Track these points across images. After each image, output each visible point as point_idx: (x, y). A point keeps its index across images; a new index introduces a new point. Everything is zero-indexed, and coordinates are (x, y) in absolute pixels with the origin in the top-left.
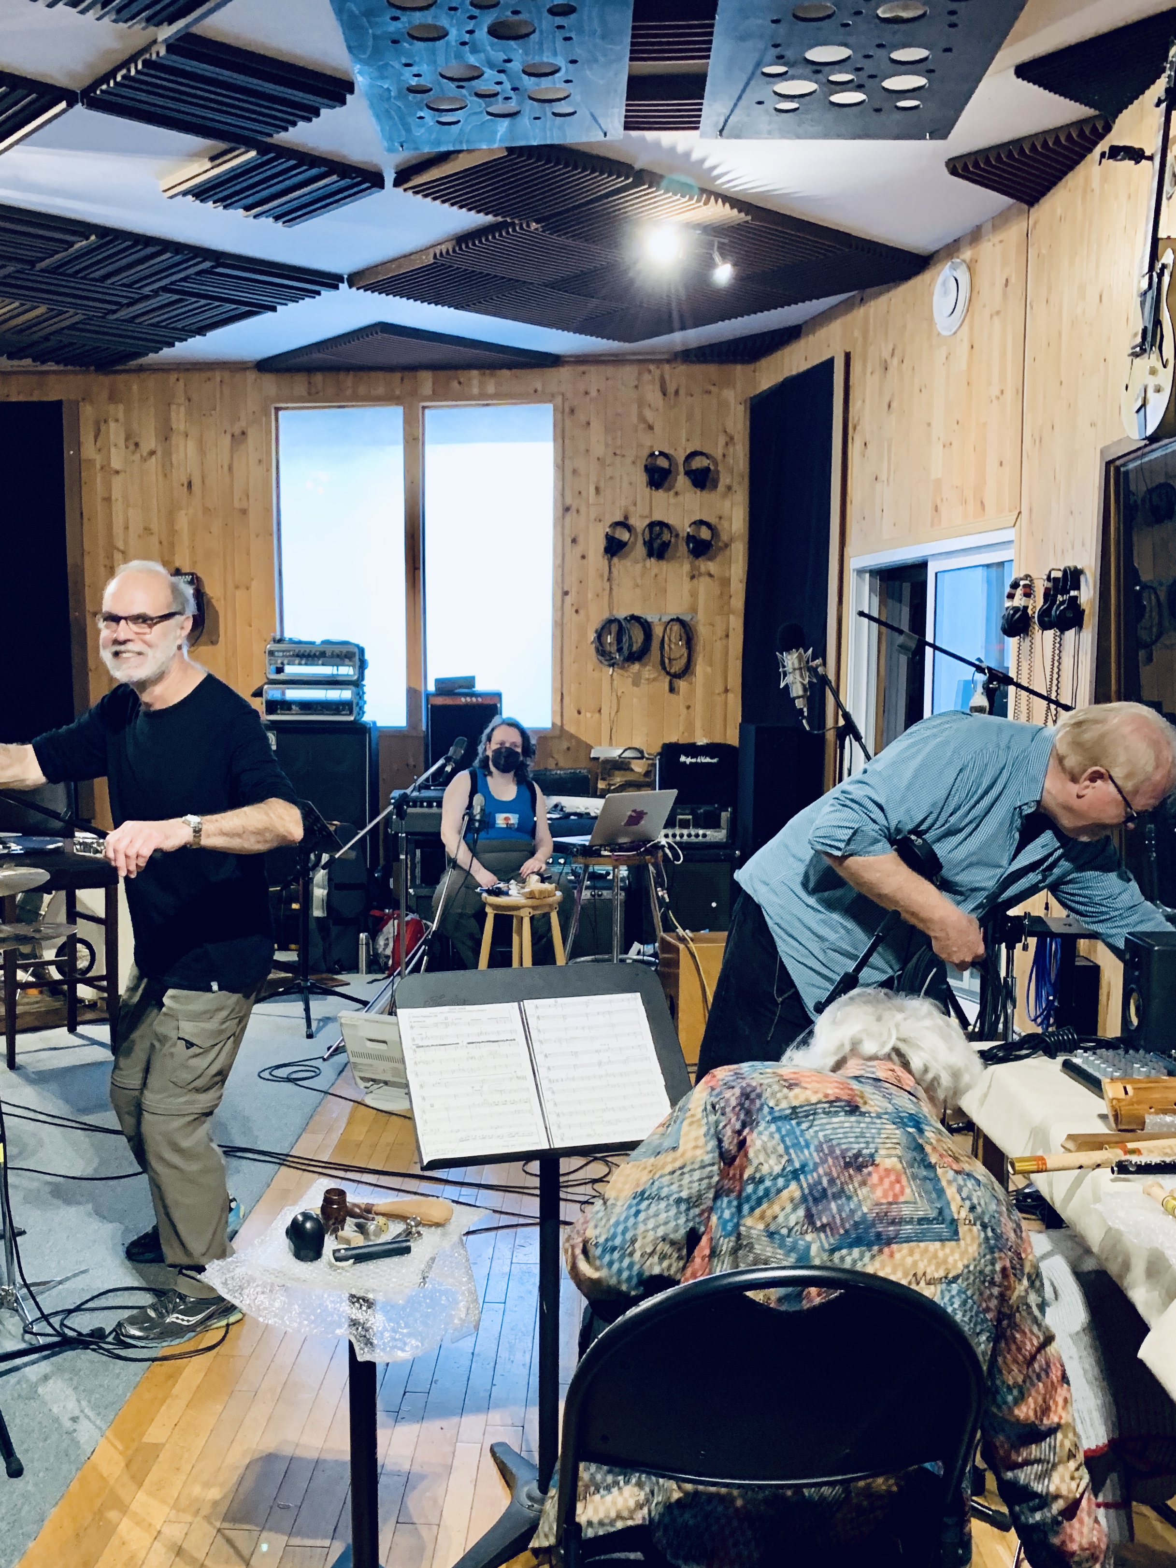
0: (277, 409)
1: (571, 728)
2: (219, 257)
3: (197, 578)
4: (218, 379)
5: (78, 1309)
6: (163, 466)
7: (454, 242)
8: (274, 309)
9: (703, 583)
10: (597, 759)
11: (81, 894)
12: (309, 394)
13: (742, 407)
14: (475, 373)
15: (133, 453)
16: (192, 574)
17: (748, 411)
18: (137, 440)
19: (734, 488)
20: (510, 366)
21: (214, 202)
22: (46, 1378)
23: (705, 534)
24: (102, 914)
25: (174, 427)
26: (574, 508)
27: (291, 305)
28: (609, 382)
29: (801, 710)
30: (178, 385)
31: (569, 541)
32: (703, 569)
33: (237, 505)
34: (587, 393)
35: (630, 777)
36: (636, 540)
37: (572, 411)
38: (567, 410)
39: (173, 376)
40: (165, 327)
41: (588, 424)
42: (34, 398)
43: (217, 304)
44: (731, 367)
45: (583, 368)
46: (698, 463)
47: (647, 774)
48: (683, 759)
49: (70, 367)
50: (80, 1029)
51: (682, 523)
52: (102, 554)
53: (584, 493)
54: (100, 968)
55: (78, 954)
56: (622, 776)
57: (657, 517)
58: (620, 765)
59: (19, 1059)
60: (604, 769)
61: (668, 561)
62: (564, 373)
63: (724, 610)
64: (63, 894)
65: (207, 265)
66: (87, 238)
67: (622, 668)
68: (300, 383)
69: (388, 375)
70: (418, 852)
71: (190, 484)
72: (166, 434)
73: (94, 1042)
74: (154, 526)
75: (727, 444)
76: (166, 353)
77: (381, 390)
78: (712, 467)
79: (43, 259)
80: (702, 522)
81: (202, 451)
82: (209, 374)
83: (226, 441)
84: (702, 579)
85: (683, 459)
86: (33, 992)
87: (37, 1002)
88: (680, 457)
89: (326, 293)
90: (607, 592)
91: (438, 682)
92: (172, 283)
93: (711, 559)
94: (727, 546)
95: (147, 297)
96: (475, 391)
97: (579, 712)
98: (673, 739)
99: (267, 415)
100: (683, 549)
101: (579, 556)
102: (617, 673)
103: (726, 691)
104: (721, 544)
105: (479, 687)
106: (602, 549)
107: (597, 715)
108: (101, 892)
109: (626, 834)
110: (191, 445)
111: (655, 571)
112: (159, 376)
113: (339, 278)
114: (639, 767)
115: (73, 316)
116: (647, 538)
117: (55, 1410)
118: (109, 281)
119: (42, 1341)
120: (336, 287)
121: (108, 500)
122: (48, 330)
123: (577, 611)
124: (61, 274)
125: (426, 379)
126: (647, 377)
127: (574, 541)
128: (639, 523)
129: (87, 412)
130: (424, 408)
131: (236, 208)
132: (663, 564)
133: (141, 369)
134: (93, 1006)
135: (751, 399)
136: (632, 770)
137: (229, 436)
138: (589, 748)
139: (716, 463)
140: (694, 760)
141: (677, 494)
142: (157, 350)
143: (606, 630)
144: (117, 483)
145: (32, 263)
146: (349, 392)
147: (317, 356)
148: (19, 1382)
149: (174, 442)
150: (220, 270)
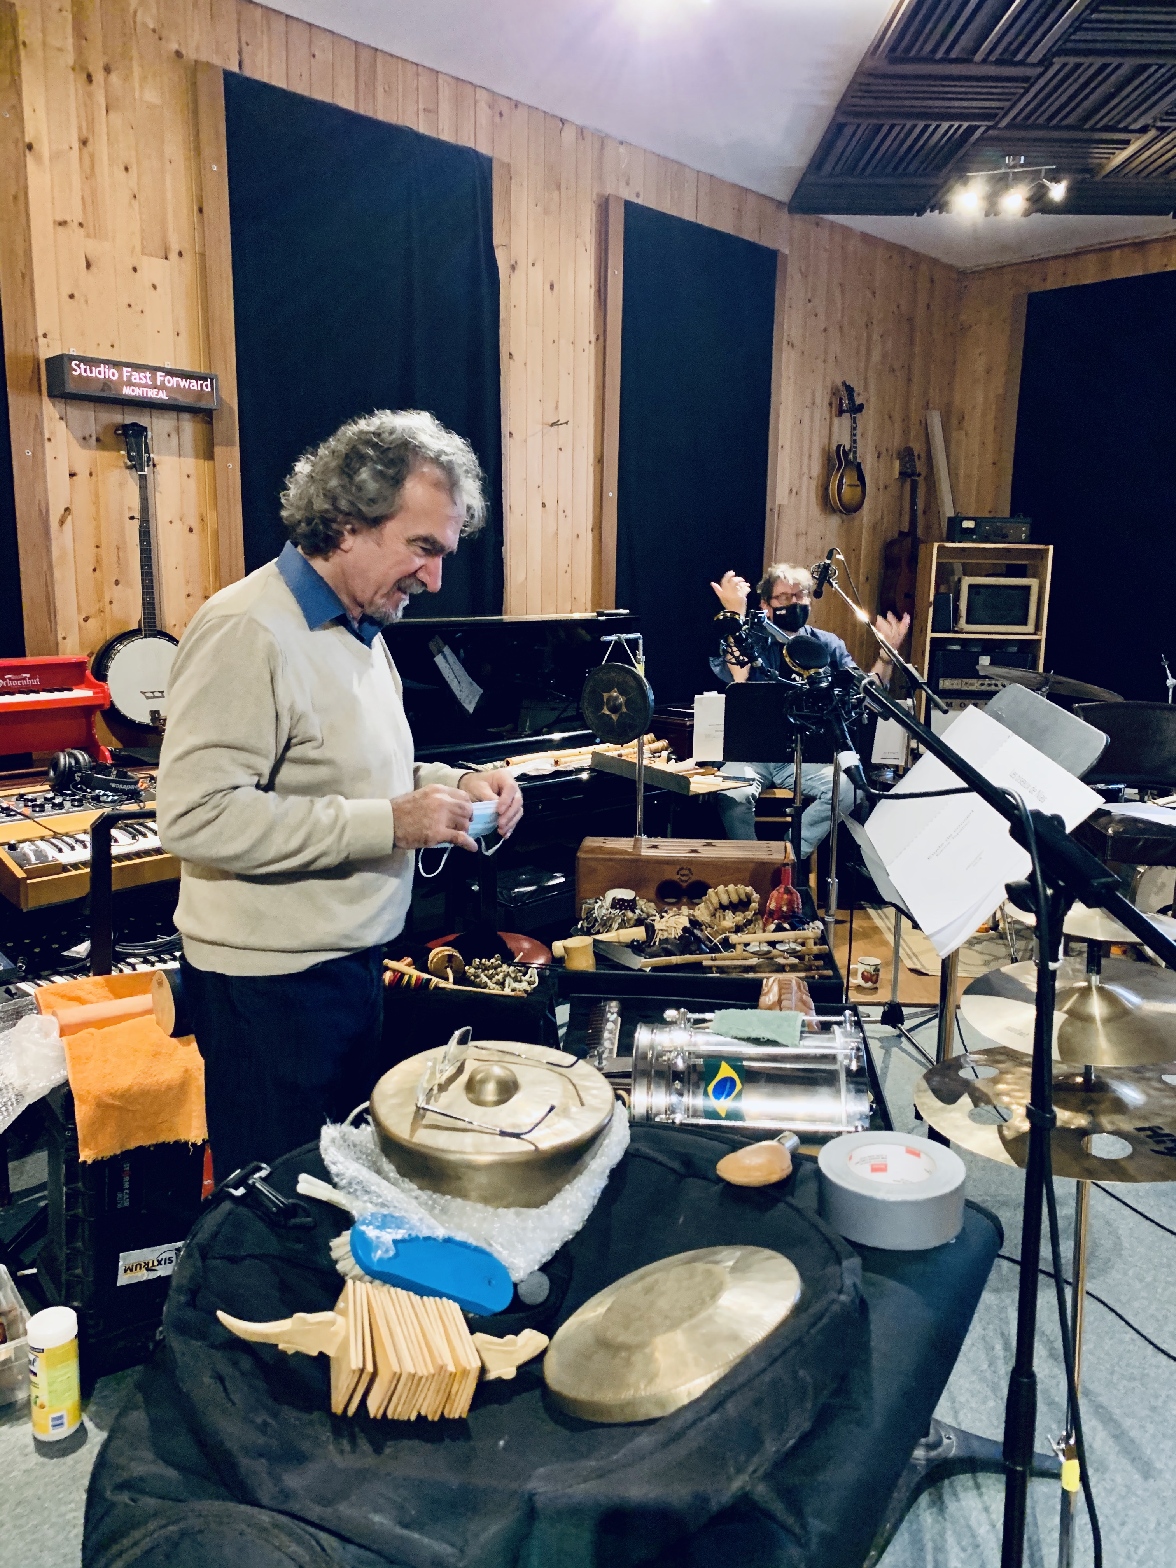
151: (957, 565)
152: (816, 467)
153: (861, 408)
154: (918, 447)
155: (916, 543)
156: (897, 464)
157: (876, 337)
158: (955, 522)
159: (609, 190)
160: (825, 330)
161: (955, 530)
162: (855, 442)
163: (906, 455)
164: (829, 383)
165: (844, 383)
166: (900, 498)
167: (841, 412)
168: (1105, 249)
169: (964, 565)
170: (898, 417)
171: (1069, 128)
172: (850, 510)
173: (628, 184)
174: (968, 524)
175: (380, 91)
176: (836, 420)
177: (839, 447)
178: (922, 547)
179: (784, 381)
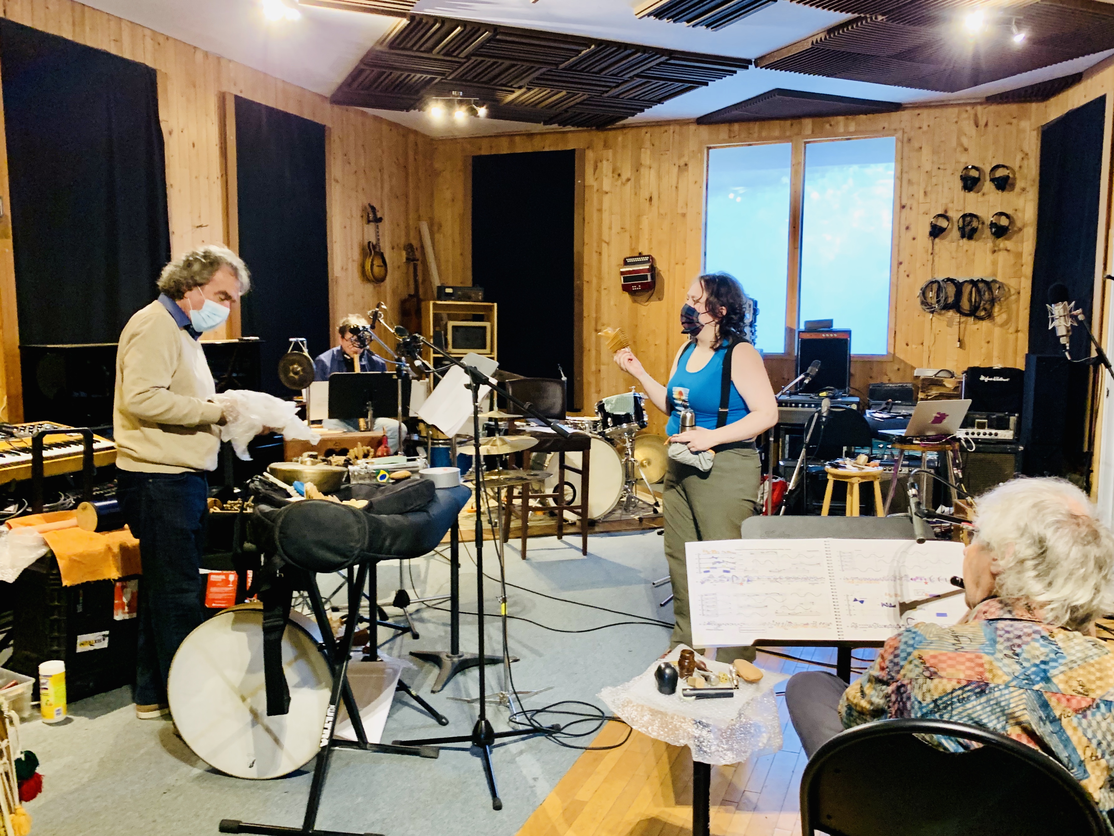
0: (709, 148)
1: (900, 355)
2: (671, 53)
3: (652, 258)
4: (672, 131)
5: (543, 710)
6: (635, 187)
7: (825, 33)
8: (707, 84)
9: (1002, 256)
10: (917, 377)
11: (568, 454)
12: (730, 137)
13: (1035, 133)
14: (841, 119)
15: (617, 180)
16: (649, 256)
17: (1040, 135)
18: (619, 172)
19: (1028, 189)
20: (866, 113)
21: (668, 19)
22: (521, 752)
23: (1004, 222)
24: (580, 468)
25: (643, 162)
26: (908, 206)
27: (718, 81)
28: (938, 119)
29: (1064, 345)
30: (646, 135)
31: (903, 228)
32: (1002, 246)
33: (680, 211)
34: (920, 128)
35: (943, 390)
36: (952, 228)
37: (909, 140)
38: (905, 140)
39: (644, 130)
40: (638, 100)
41: (921, 148)
42: (559, 149)
43: (670, 83)
44: (1028, 105)
45: (917, 111)
46: (1000, 173)
47: (956, 388)
48: (982, 378)
49: (580, 129)
50: (564, 538)
51: (987, 215)
52: (595, 244)
53: (916, 196)
54: (578, 502)
55: (565, 492)
56: (937, 390)
57: (968, 211)
58: (934, 382)
59: (528, 554)
60: (923, 384)
61: (976, 240)
62: (905, 115)
63: (1018, 275)
64: (558, 453)
65: (663, 59)
66: (590, 47)
67: (940, 314)
68: (723, 130)
69: (782, 122)
70: (787, 436)
71: (651, 199)
72: (637, 168)
73: (571, 546)
74: (627, 227)
75: (1023, 159)
76: (639, 116)
77: (777, 133)
78: (1011, 176)
79: (564, 62)
80: (1002, 214)
81: (659, 177)
82: (666, 128)
83: (675, 169)
84: (1001, 253)
85: (990, 169)
86: (540, 514)
87: (540, 520)
88: (987, 169)
89: (740, 72)
90: (931, 262)
91: (807, 323)
92: (642, 72)
93: (1006, 239)
94: (1020, 230)
95: (627, 81)
96: (841, 130)
97: (907, 345)
98: (976, 364)
99: (701, 151)
100: (987, 232)
101: (911, 238)
102: (936, 317)
103: (1017, 331)
104: (1015, 229)
105: (836, 326)
106: (928, 233)
107: (921, 346)
108: (580, 454)
109: (933, 429)
110: (653, 172)
111: (965, 248)
112: (634, 131)
113: (749, 62)
114: (950, 384)
115: (581, 96)
116: (961, 224)
117: (525, 772)
118: (604, 73)
119: (521, 728)
120: (747, 68)
121: (600, 210)
122: (567, 106)
123: (908, 276)
124: (575, 71)
125: (808, 123)
126: (965, 115)
127: (907, 228)
128: (955, 215)
129: (590, 155)
130: (806, 143)
131: (681, 22)
132: (972, 243)
133: (624, 127)
134: (574, 524)
135: (1042, 126)
136: (944, 386)
137: (677, 166)
138: (913, 368)
139: (1014, 173)
140: (991, 379)
141: (984, 194)
142: (633, 115)
143: (929, 289)
144: (606, 199)
145: (557, 65)
146: (756, 135)
147: (735, 113)
148: (505, 752)
149: (642, 173)
150: (672, 61)
151: (444, 314)
152: (356, 254)
153: (380, 220)
154: (415, 243)
155: (419, 301)
156: (404, 253)
157: (386, 177)
158: (441, 289)
159: (224, 89)
160: (356, 172)
161: (441, 294)
162: (378, 240)
163: (409, 248)
164: (360, 205)
165: (369, 204)
166: (407, 273)
167: (369, 222)
168: (511, 136)
169: (448, 315)
170: (403, 226)
171: (483, 82)
172: (379, 280)
173: (235, 84)
174: (449, 291)
175: (87, 29)
176: (366, 226)
177: (369, 243)
178: (423, 304)
179: (333, 202)
